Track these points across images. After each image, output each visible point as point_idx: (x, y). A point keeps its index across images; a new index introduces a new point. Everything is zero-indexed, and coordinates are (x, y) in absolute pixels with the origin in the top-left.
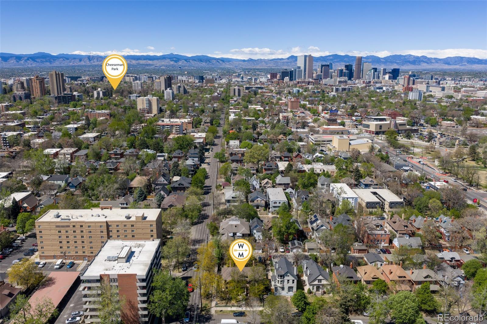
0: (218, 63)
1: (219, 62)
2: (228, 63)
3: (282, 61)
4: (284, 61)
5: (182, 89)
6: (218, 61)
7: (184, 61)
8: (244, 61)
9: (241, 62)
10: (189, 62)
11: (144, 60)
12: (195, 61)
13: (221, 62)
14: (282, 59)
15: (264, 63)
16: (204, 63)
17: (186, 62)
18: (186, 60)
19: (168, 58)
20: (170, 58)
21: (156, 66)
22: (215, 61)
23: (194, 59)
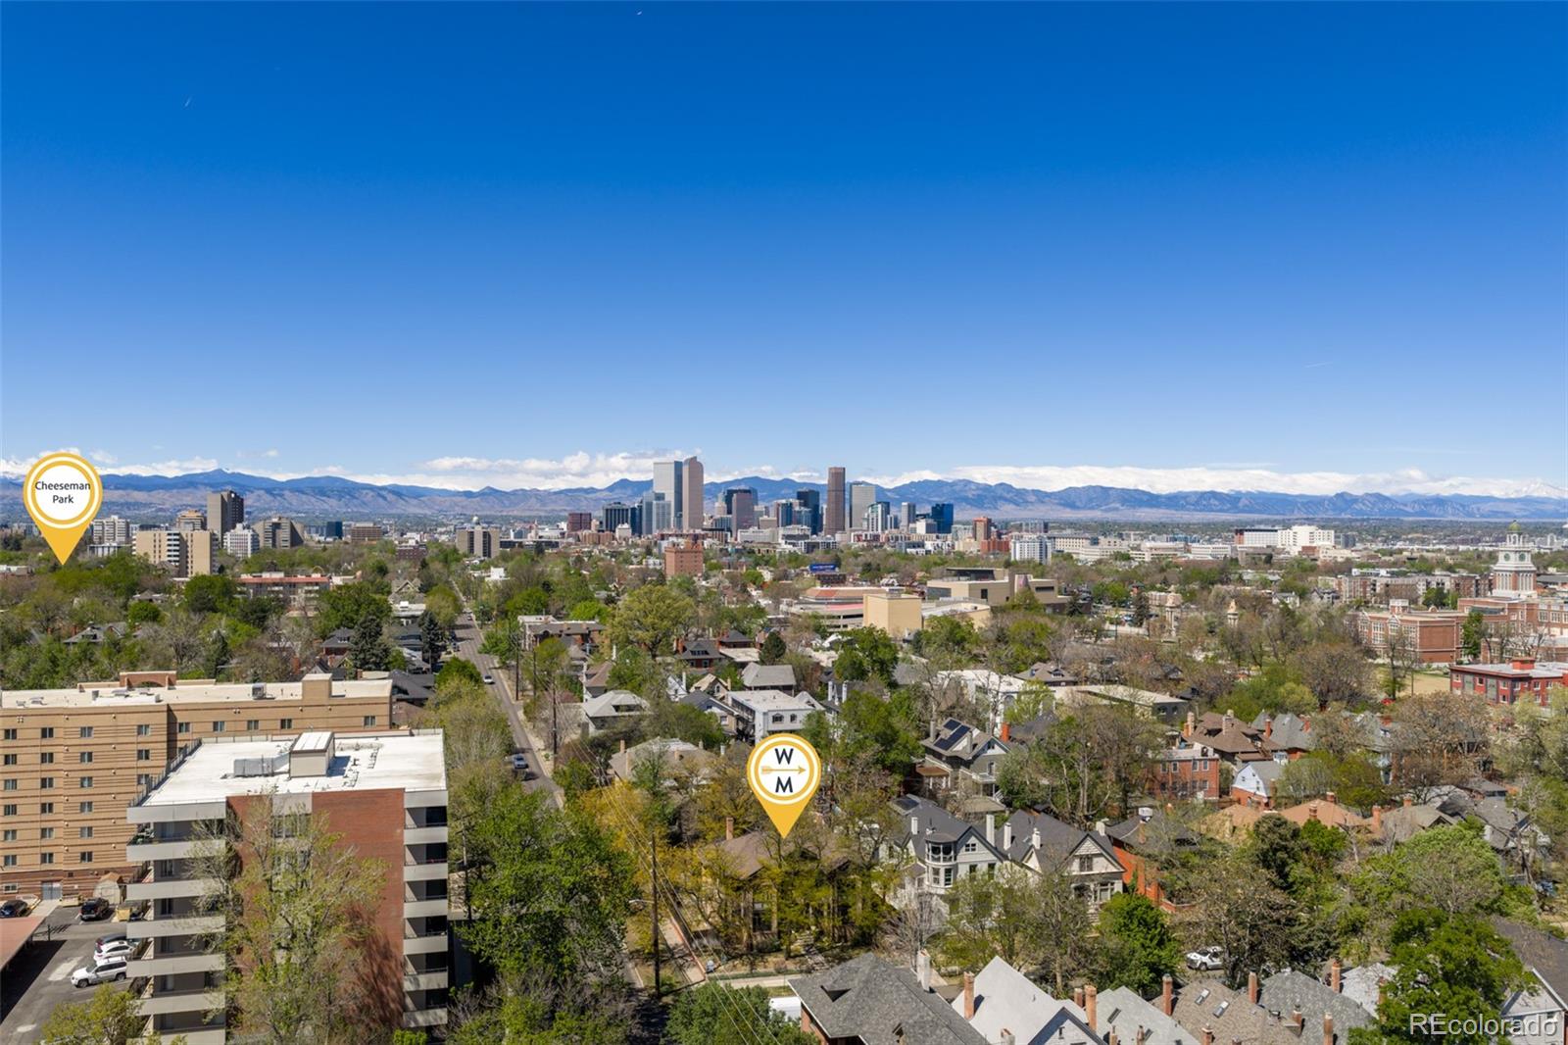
0: (381, 500)
1: (385, 498)
2: (415, 502)
3: (590, 496)
4: (598, 495)
5: (284, 535)
6: (380, 495)
7: (262, 492)
8: (468, 494)
9: (459, 499)
10: (282, 496)
11: (117, 488)
12: (303, 492)
13: (390, 497)
14: (592, 490)
15: (533, 500)
16: (333, 502)
17: (268, 498)
18: (269, 491)
19: (206, 485)
20: (211, 486)
21: (161, 510)
22: (371, 494)
23: (296, 487)
